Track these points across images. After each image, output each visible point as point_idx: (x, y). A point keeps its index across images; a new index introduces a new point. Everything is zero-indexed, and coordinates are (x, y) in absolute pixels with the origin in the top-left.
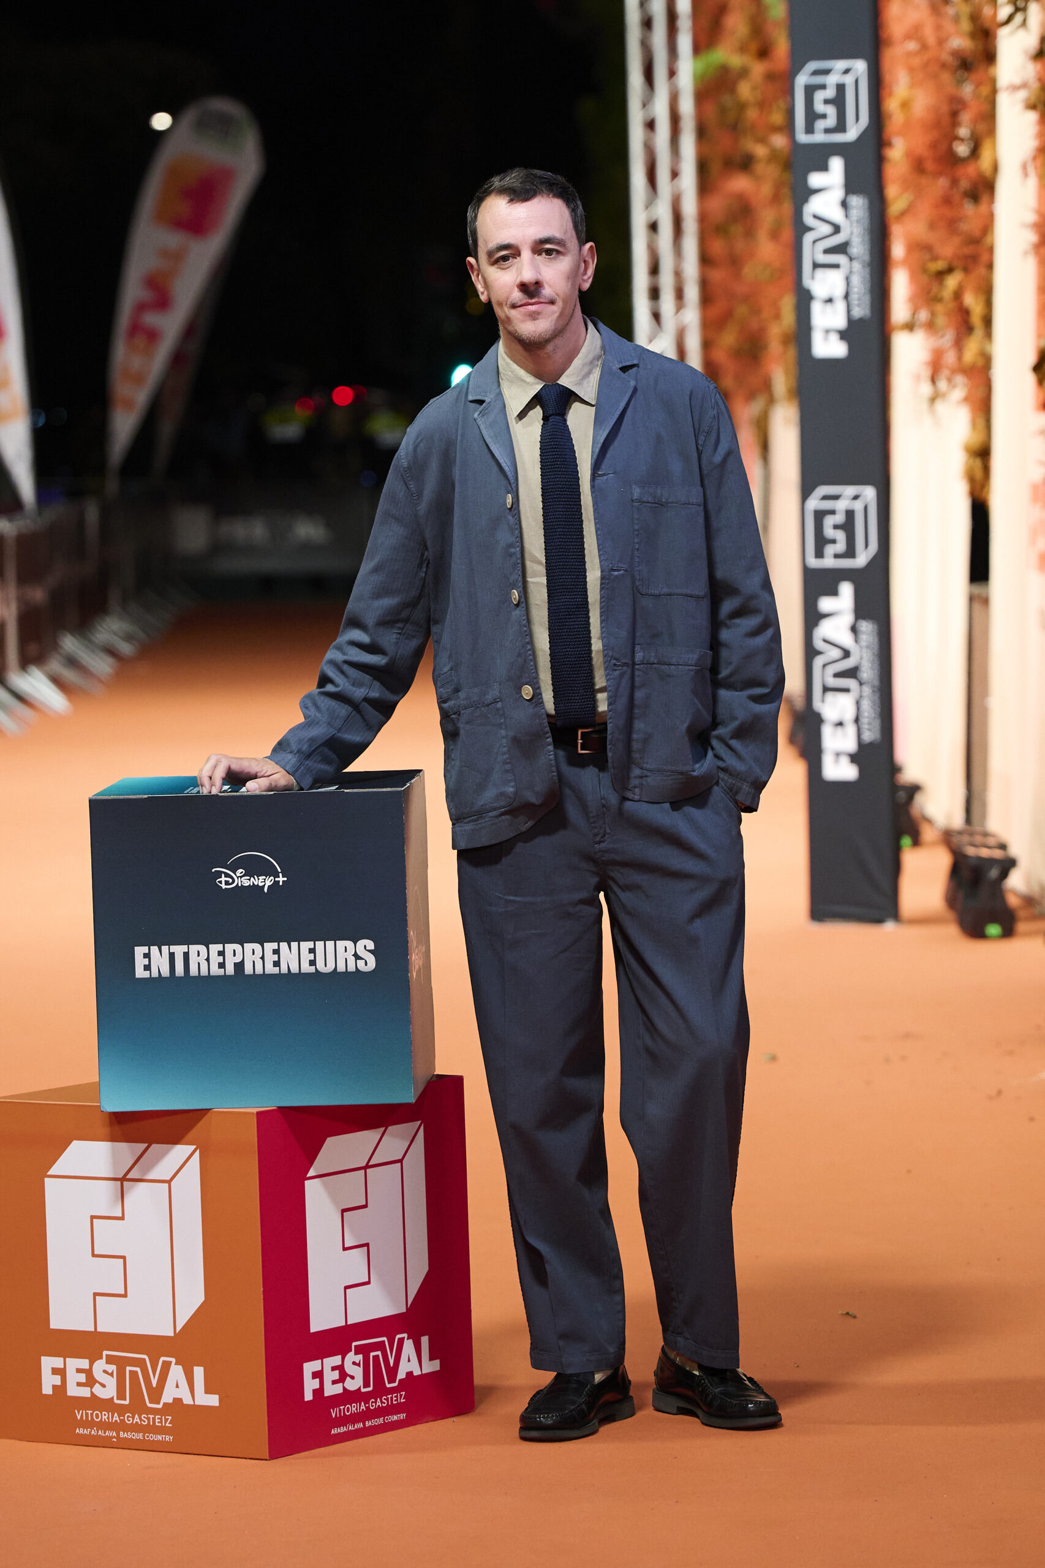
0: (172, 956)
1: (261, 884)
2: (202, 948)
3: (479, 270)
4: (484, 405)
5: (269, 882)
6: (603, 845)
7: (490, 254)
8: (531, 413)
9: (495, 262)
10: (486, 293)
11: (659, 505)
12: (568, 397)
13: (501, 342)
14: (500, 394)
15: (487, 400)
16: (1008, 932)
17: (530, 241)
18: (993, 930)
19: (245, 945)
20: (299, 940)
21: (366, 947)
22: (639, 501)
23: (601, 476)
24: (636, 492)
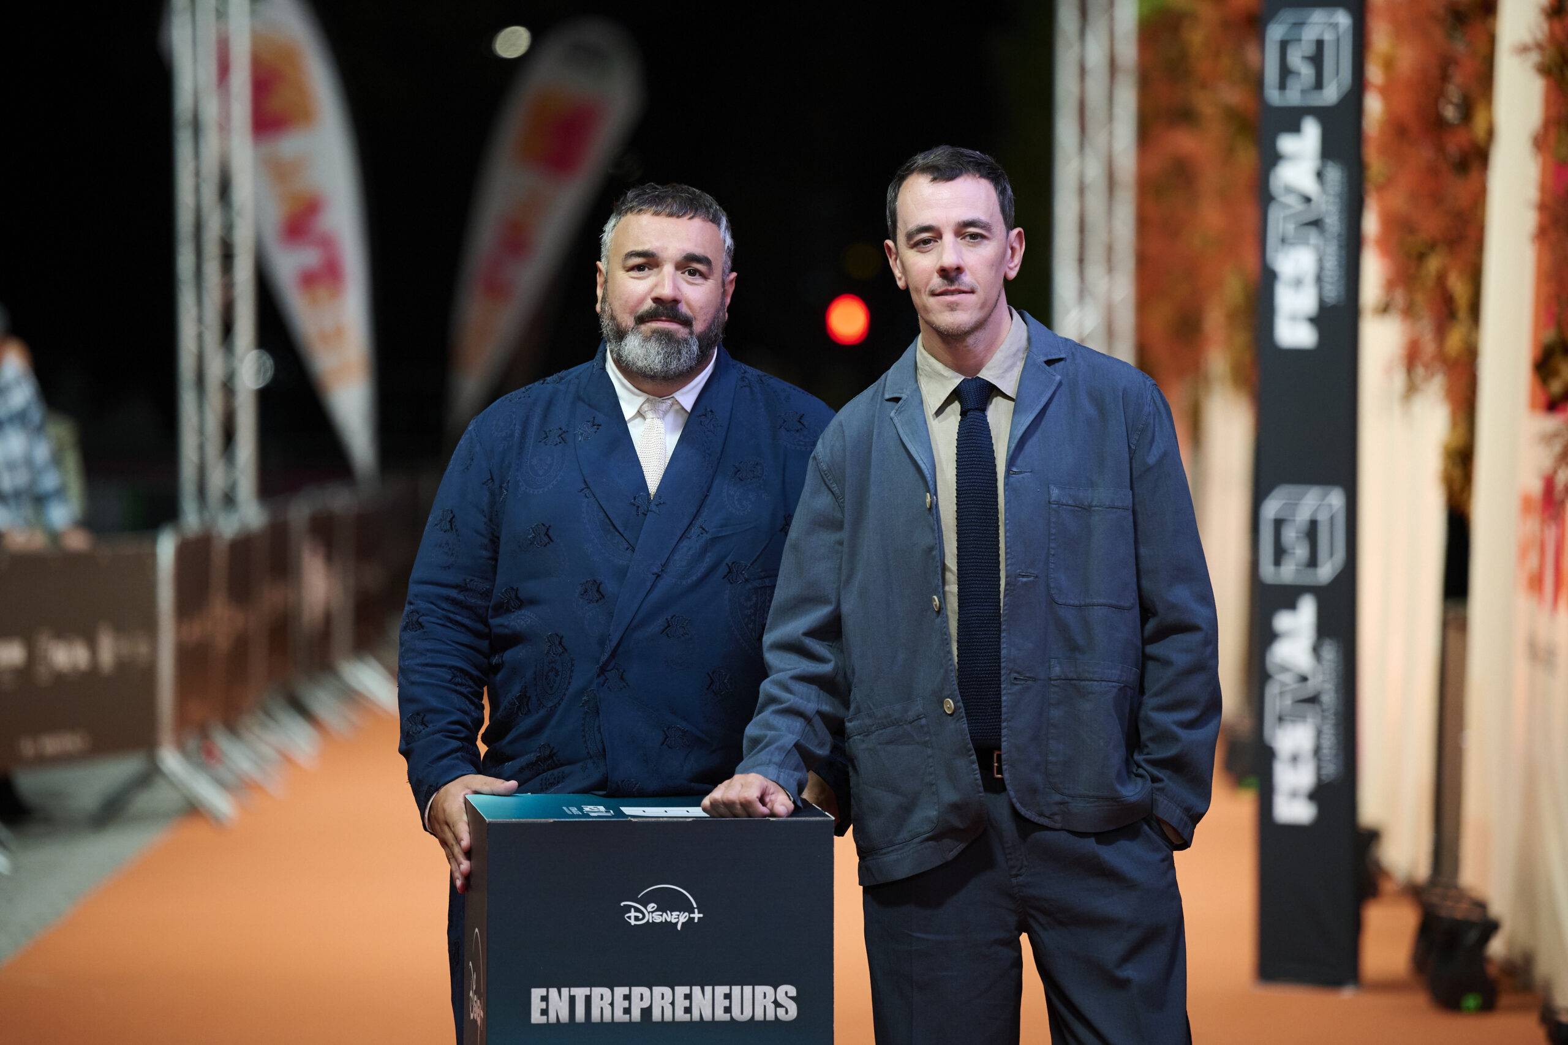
0: (572, 999)
1: (674, 921)
2: (606, 991)
3: (897, 254)
4: (900, 402)
5: (683, 918)
6: (1020, 879)
7: (909, 236)
8: (949, 409)
9: (915, 245)
10: (903, 279)
11: (1084, 509)
12: (991, 391)
13: (921, 338)
14: (918, 390)
15: (904, 396)
16: (1488, 1006)
17: (953, 224)
18: (1471, 1002)
19: (654, 988)
20: (714, 983)
21: (786, 993)
22: (1058, 503)
23: (1015, 473)
24: (1055, 493)
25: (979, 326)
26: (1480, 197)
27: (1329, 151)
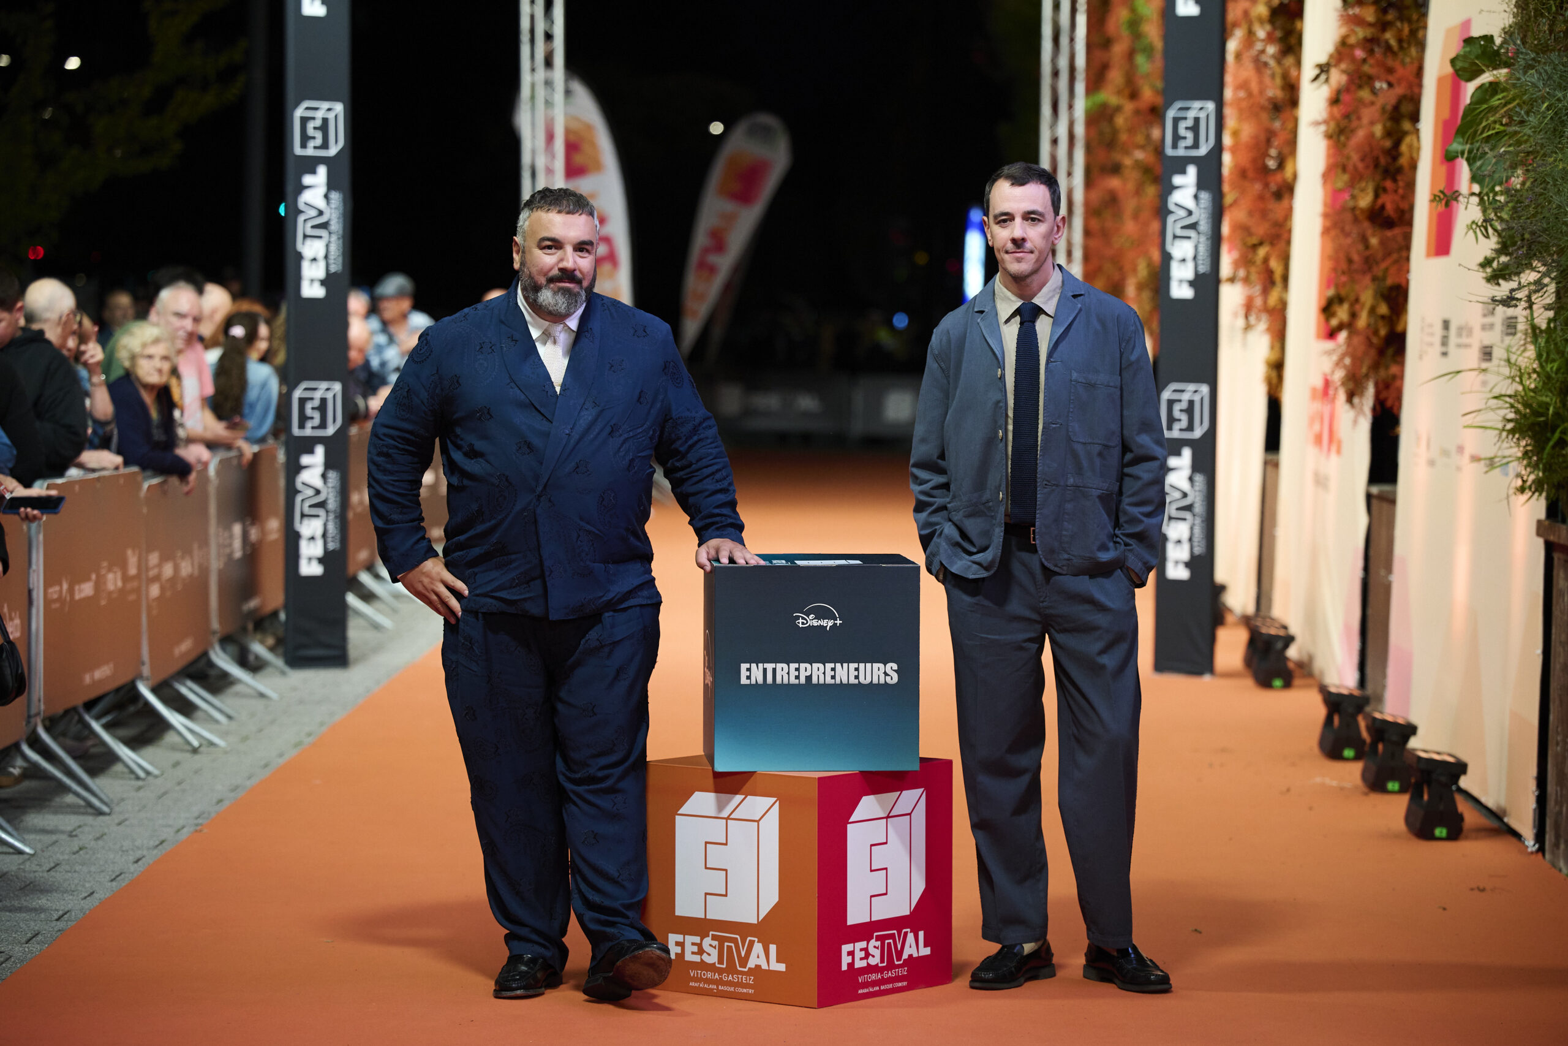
0: (765, 670)
1: (825, 625)
2: (785, 666)
3: (989, 225)
4: (985, 314)
5: (831, 623)
6: (1045, 604)
7: (996, 217)
8: (1013, 320)
9: (998, 223)
10: (992, 241)
11: (1091, 386)
12: (1038, 311)
13: (998, 274)
14: (995, 308)
15: (986, 310)
16: (1288, 685)
17: (1021, 212)
18: (1278, 683)
19: (813, 664)
20: (848, 662)
21: (892, 668)
22: (1076, 381)
23: (1052, 362)
24: (1075, 375)
25: (1035, 271)
26: (1289, 213)
27: (1201, 185)
